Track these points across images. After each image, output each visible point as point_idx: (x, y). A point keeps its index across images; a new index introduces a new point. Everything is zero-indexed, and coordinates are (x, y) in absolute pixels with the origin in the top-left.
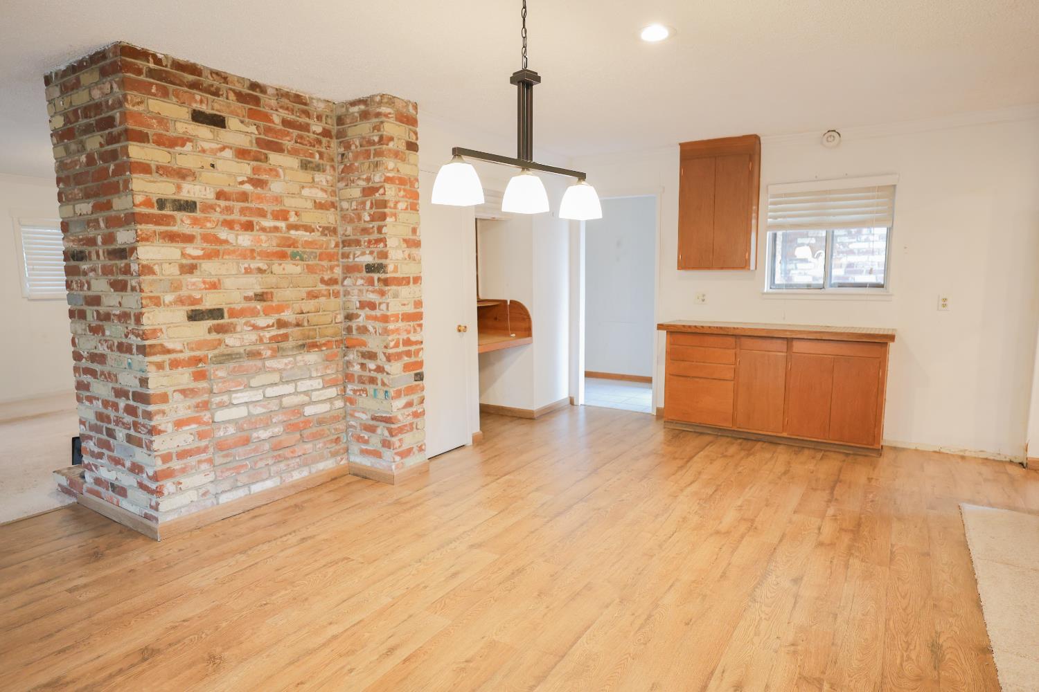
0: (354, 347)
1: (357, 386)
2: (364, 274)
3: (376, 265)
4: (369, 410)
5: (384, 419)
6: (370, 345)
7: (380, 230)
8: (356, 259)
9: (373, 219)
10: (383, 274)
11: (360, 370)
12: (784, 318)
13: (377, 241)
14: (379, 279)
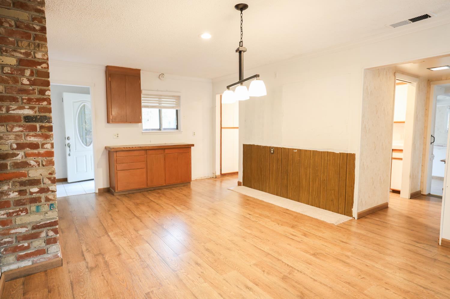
0: (10, 179)
1: (13, 209)
2: (23, 123)
3: (38, 117)
4: (29, 224)
5: (49, 225)
6: (30, 175)
7: (42, 92)
8: (11, 112)
9: (33, 83)
10: (47, 124)
11: (19, 196)
12: (150, 142)
13: (39, 100)
14: (41, 127)
